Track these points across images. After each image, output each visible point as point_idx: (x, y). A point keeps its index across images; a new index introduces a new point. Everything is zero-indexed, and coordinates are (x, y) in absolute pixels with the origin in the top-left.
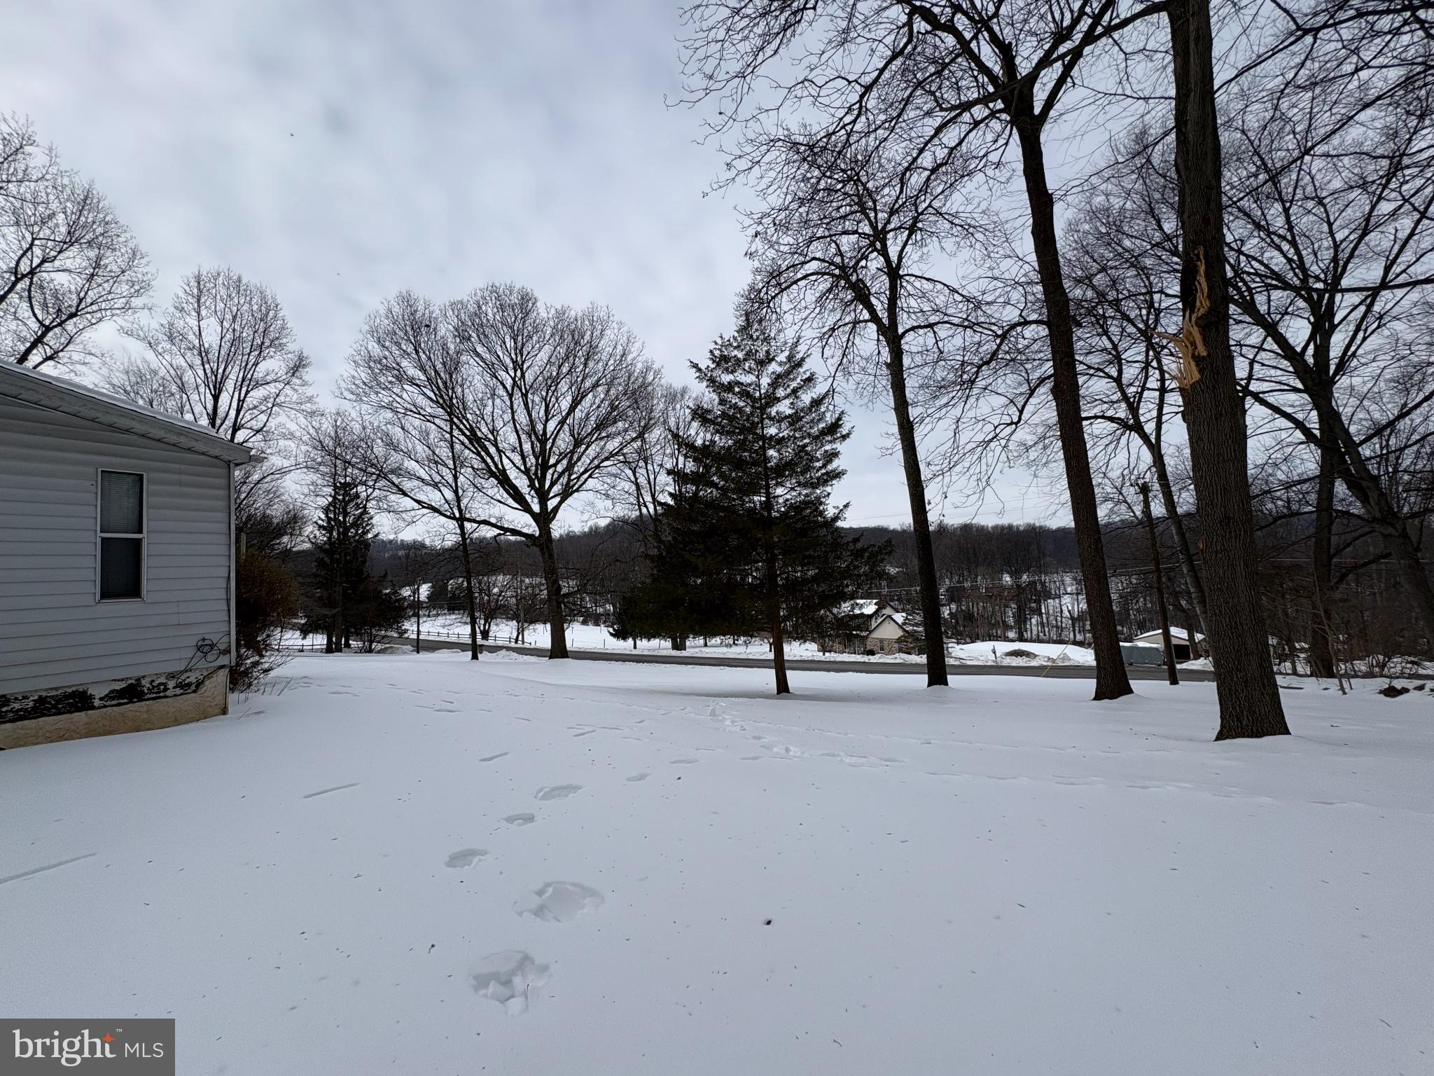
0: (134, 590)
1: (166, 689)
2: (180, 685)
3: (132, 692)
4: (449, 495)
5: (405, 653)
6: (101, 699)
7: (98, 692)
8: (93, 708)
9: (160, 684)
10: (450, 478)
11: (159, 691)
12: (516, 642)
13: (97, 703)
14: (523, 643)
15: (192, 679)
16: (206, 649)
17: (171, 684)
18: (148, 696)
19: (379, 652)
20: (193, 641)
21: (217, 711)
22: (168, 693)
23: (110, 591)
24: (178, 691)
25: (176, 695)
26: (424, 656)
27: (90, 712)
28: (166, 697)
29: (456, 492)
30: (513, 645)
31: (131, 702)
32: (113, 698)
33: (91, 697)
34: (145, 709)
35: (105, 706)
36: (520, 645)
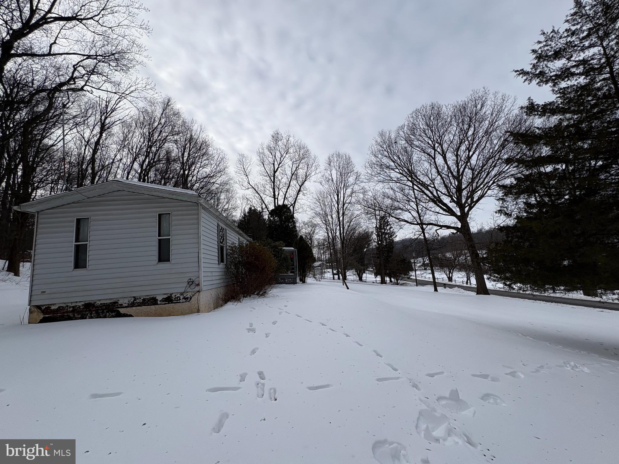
0: (168, 260)
1: (180, 299)
2: (184, 298)
3: (169, 300)
4: (415, 214)
5: (411, 286)
6: (160, 301)
7: (159, 298)
8: (158, 304)
9: (178, 297)
10: (415, 207)
11: (178, 300)
12: (467, 283)
13: (159, 302)
14: (471, 285)
15: (188, 296)
16: (190, 283)
17: (182, 297)
18: (174, 302)
19: (401, 285)
20: (186, 280)
21: (196, 311)
22: (181, 301)
23: (160, 260)
24: (184, 300)
25: (183, 302)
26: (420, 288)
27: (156, 306)
28: (180, 302)
29: (418, 212)
30: (465, 285)
31: (169, 303)
32: (163, 301)
33: (157, 300)
34: (172, 307)
35: (161, 304)
36: (469, 285)
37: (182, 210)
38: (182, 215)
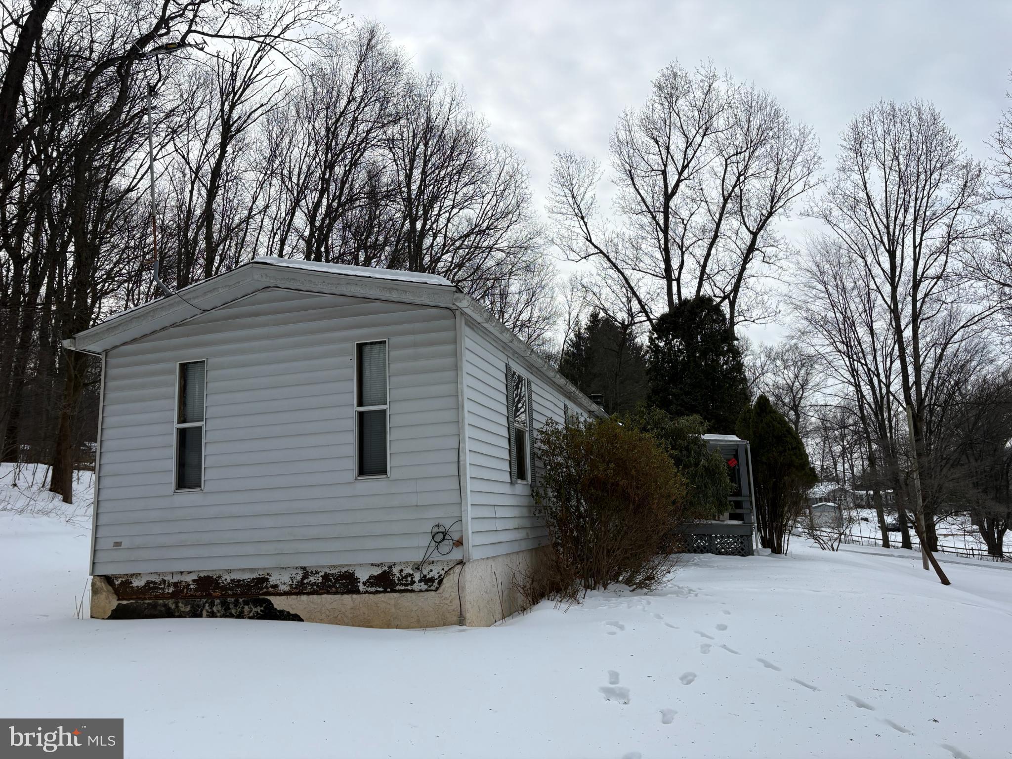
0: (382, 470)
1: (413, 582)
2: (424, 580)
3: (385, 581)
6: (364, 584)
7: (363, 575)
8: (358, 592)
9: (408, 575)
11: (407, 584)
13: (361, 587)
15: (435, 574)
16: (439, 537)
17: (417, 577)
18: (398, 588)
20: (428, 527)
21: (456, 619)
22: (415, 587)
23: (363, 471)
24: (423, 586)
25: (421, 591)
27: (355, 596)
28: (413, 591)
31: (385, 592)
32: (372, 585)
33: (357, 580)
35: (367, 592)
37: (413, 333)
38: (415, 345)
